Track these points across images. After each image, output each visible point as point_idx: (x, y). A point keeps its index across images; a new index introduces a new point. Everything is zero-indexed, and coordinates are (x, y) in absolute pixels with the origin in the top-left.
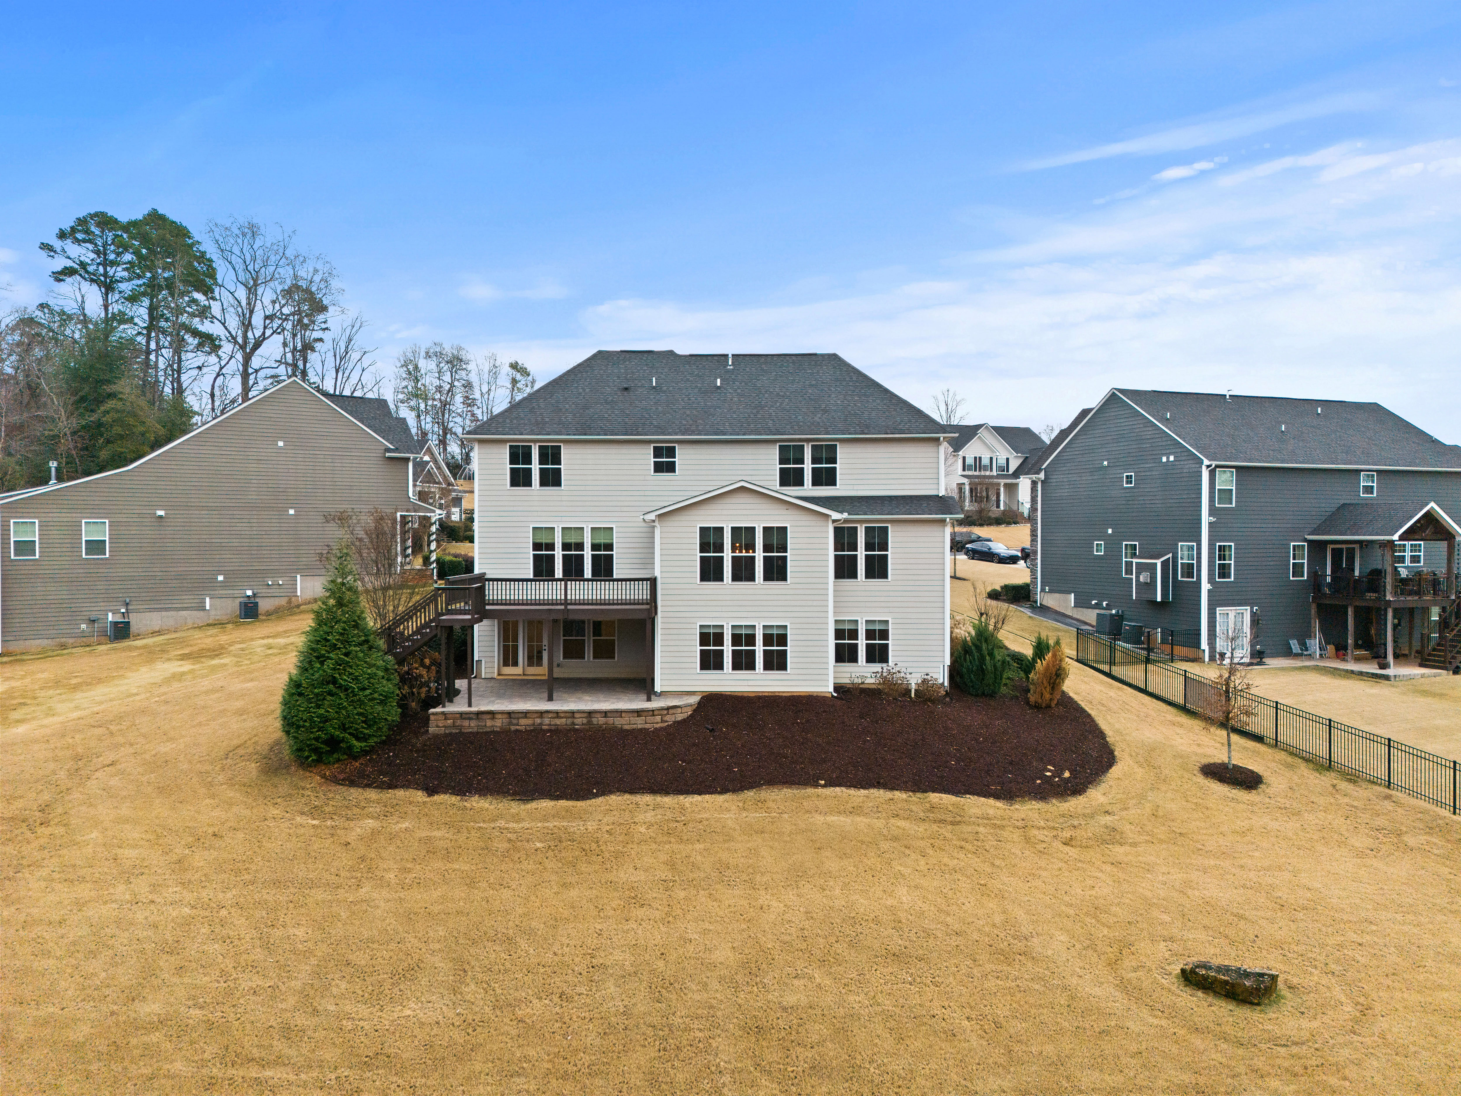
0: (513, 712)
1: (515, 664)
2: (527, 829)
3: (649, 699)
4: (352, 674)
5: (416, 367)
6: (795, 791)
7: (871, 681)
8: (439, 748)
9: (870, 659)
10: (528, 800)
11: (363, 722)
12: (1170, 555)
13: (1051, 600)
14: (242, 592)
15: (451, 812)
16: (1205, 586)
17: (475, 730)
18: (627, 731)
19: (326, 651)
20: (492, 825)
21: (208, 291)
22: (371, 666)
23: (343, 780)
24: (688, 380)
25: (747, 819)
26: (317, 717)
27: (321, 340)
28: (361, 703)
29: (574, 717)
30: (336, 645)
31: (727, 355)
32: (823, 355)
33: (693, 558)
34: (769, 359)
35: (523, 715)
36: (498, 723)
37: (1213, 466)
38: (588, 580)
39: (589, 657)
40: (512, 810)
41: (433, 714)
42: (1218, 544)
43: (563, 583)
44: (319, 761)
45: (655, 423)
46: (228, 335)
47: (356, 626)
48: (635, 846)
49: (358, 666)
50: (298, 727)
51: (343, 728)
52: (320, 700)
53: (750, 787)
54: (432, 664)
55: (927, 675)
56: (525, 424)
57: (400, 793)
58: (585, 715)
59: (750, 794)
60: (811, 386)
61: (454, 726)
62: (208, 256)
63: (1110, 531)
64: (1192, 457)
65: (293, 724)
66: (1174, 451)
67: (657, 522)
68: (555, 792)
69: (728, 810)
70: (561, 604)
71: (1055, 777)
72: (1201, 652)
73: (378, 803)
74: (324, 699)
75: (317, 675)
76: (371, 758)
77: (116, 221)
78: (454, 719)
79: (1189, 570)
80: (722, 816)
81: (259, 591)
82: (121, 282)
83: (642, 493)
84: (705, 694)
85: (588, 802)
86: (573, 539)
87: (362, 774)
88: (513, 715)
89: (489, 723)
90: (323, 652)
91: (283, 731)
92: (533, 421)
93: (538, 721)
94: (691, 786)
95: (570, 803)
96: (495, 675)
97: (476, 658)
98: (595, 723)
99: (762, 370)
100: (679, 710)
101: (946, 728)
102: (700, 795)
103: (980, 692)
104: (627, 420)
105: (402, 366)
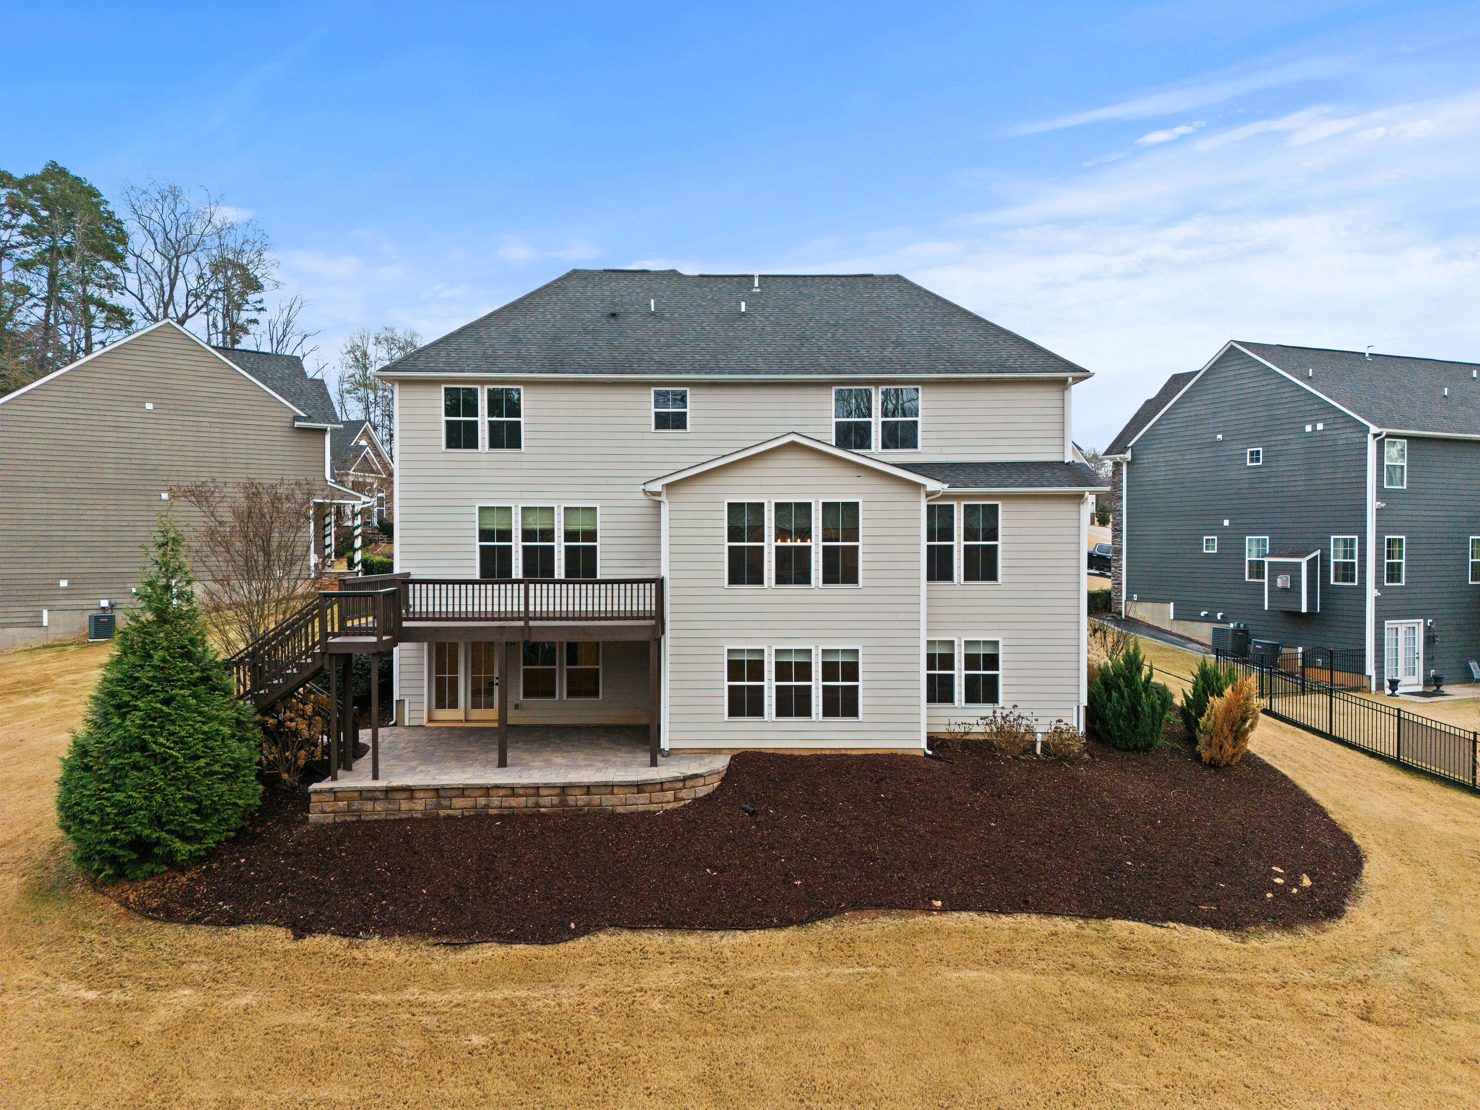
0: (444, 788)
1: (454, 705)
2: (458, 1005)
3: (654, 763)
4: (172, 734)
5: (365, 354)
6: (897, 921)
7: (979, 730)
8: (322, 850)
9: (971, 697)
10: (462, 945)
11: (193, 811)
12: (1318, 552)
13: (1142, 611)
14: (96, 602)
15: (330, 971)
16: (1372, 593)
17: (383, 816)
18: (623, 815)
19: (133, 696)
20: (397, 999)
21: (118, 259)
22: (211, 719)
23: (155, 910)
24: (699, 305)
25: (829, 980)
26: (112, 805)
27: (255, 321)
28: (190, 781)
29: (539, 796)
30: (148, 686)
31: (753, 276)
32: (882, 277)
33: (718, 549)
34: (809, 281)
35: (458, 793)
36: (419, 806)
37: (1384, 435)
38: (561, 582)
39: (561, 695)
40: (435, 966)
41: (316, 792)
42: (1387, 537)
43: (522, 586)
44: (120, 875)
45: (656, 358)
46: (144, 311)
47: (188, 656)
48: (645, 1042)
49: (186, 719)
50: (83, 822)
51: (158, 822)
52: (120, 777)
53: (824, 915)
54: (316, 713)
55: (1060, 721)
56: (468, 358)
57: (248, 934)
58: (556, 791)
59: (825, 928)
60: (872, 313)
61: (349, 810)
62: (117, 218)
63: (1226, 523)
64: (1351, 424)
65: (74, 817)
66: (1324, 416)
67: (664, 495)
68: (508, 927)
69: (795, 961)
70: (519, 619)
71: (1292, 887)
72: (1365, 679)
73: (207, 955)
74: (127, 776)
75: (114, 737)
76: (209, 869)
77: (10, 177)
78: (350, 800)
79: (1346, 571)
80: (787, 973)
81: (118, 601)
82: (16, 247)
83: (638, 458)
84: (736, 753)
85: (563, 947)
86: (537, 524)
87: (188, 899)
88: (442, 793)
89: (405, 806)
90: (126, 698)
91: (62, 827)
92: (480, 354)
93: (482, 801)
94: (730, 914)
95: (533, 950)
96: (425, 722)
97: (396, 697)
98: (572, 803)
99: (801, 293)
100: (701, 781)
101: (1103, 805)
102: (745, 930)
103: (1131, 745)
104: (616, 354)
105: (349, 352)
